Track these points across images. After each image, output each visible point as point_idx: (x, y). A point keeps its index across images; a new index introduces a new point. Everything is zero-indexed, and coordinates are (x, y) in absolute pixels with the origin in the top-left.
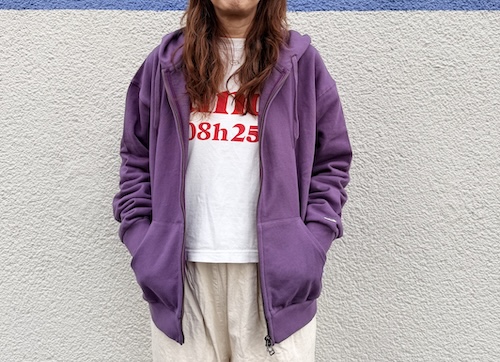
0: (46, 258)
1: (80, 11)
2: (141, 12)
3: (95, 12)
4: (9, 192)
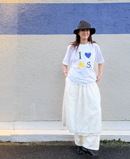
0: (51, 81)
1: (57, 35)
2: (68, 35)
3: (59, 35)
4: (44, 69)
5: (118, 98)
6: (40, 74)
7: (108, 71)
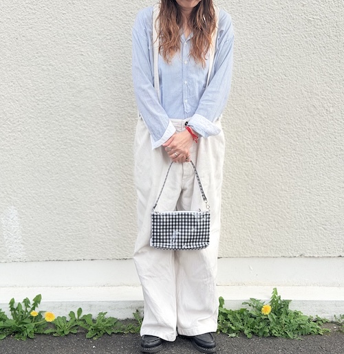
5: (282, 190)
6: (30, 118)
7: (254, 106)
